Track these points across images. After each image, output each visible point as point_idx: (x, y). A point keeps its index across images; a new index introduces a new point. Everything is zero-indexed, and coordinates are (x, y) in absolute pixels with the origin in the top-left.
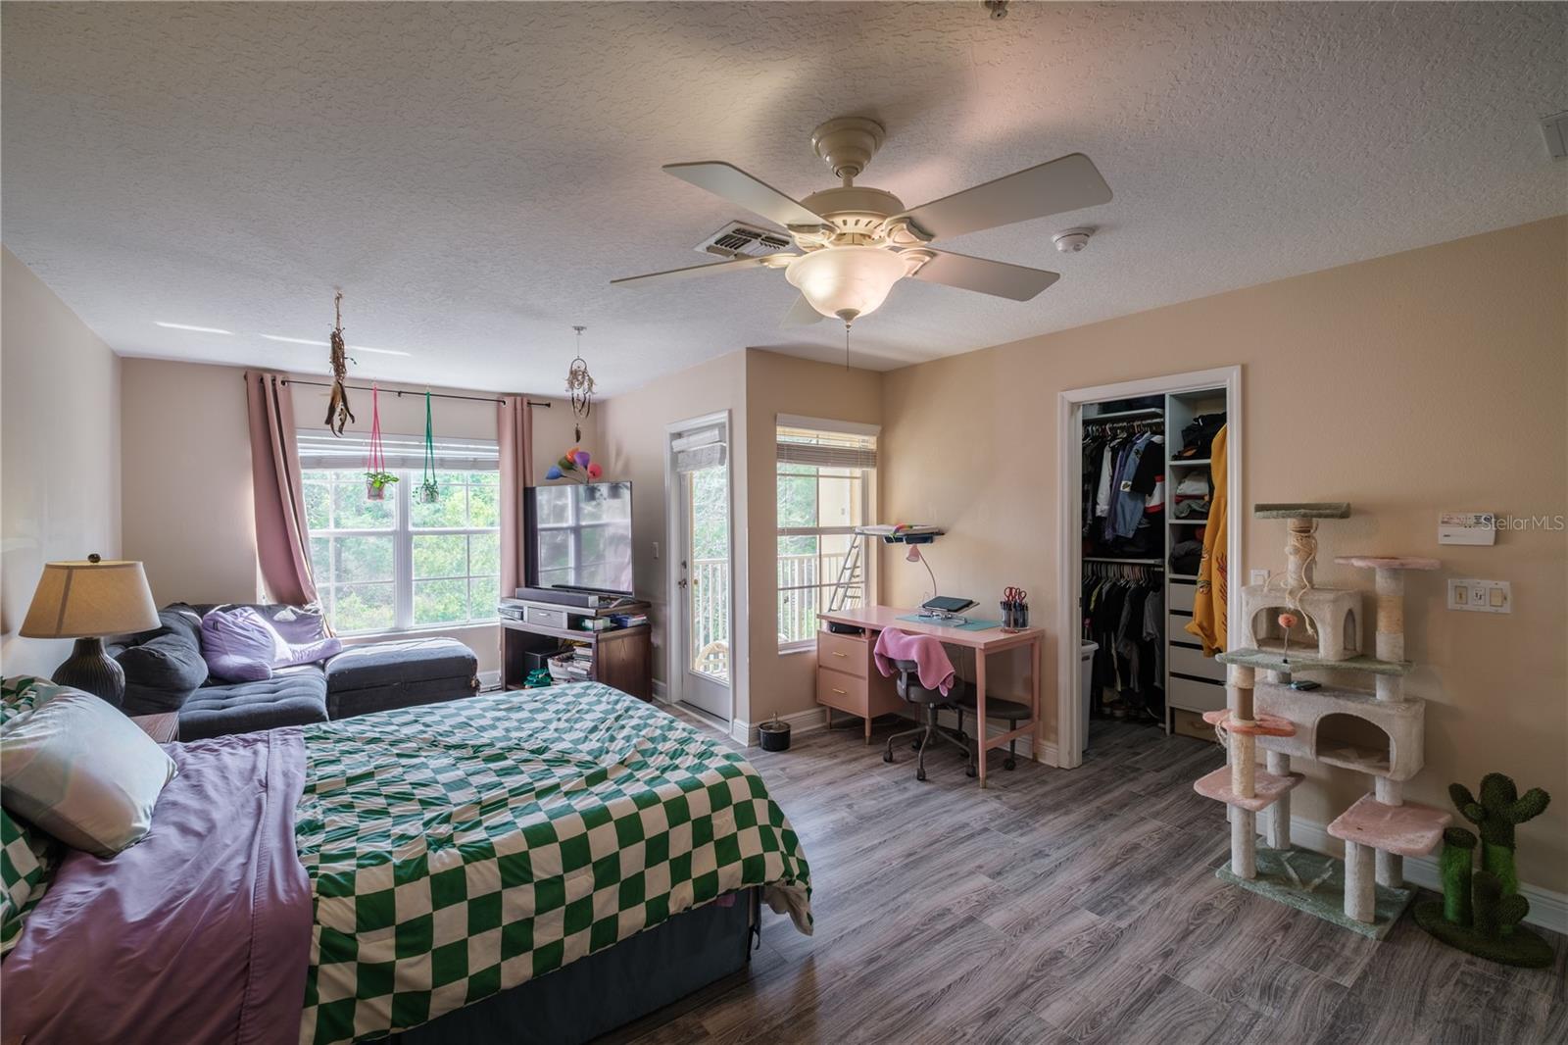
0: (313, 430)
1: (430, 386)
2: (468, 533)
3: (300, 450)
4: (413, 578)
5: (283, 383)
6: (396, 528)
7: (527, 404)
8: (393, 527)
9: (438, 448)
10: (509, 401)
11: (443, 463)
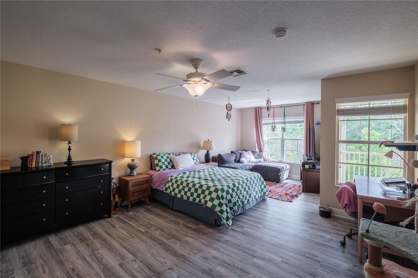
0: (265, 117)
1: (285, 105)
2: (298, 139)
3: (263, 122)
4: (285, 149)
5: (260, 109)
6: (281, 138)
7: (312, 104)
8: (281, 137)
9: (289, 119)
10: (306, 104)
11: (290, 122)
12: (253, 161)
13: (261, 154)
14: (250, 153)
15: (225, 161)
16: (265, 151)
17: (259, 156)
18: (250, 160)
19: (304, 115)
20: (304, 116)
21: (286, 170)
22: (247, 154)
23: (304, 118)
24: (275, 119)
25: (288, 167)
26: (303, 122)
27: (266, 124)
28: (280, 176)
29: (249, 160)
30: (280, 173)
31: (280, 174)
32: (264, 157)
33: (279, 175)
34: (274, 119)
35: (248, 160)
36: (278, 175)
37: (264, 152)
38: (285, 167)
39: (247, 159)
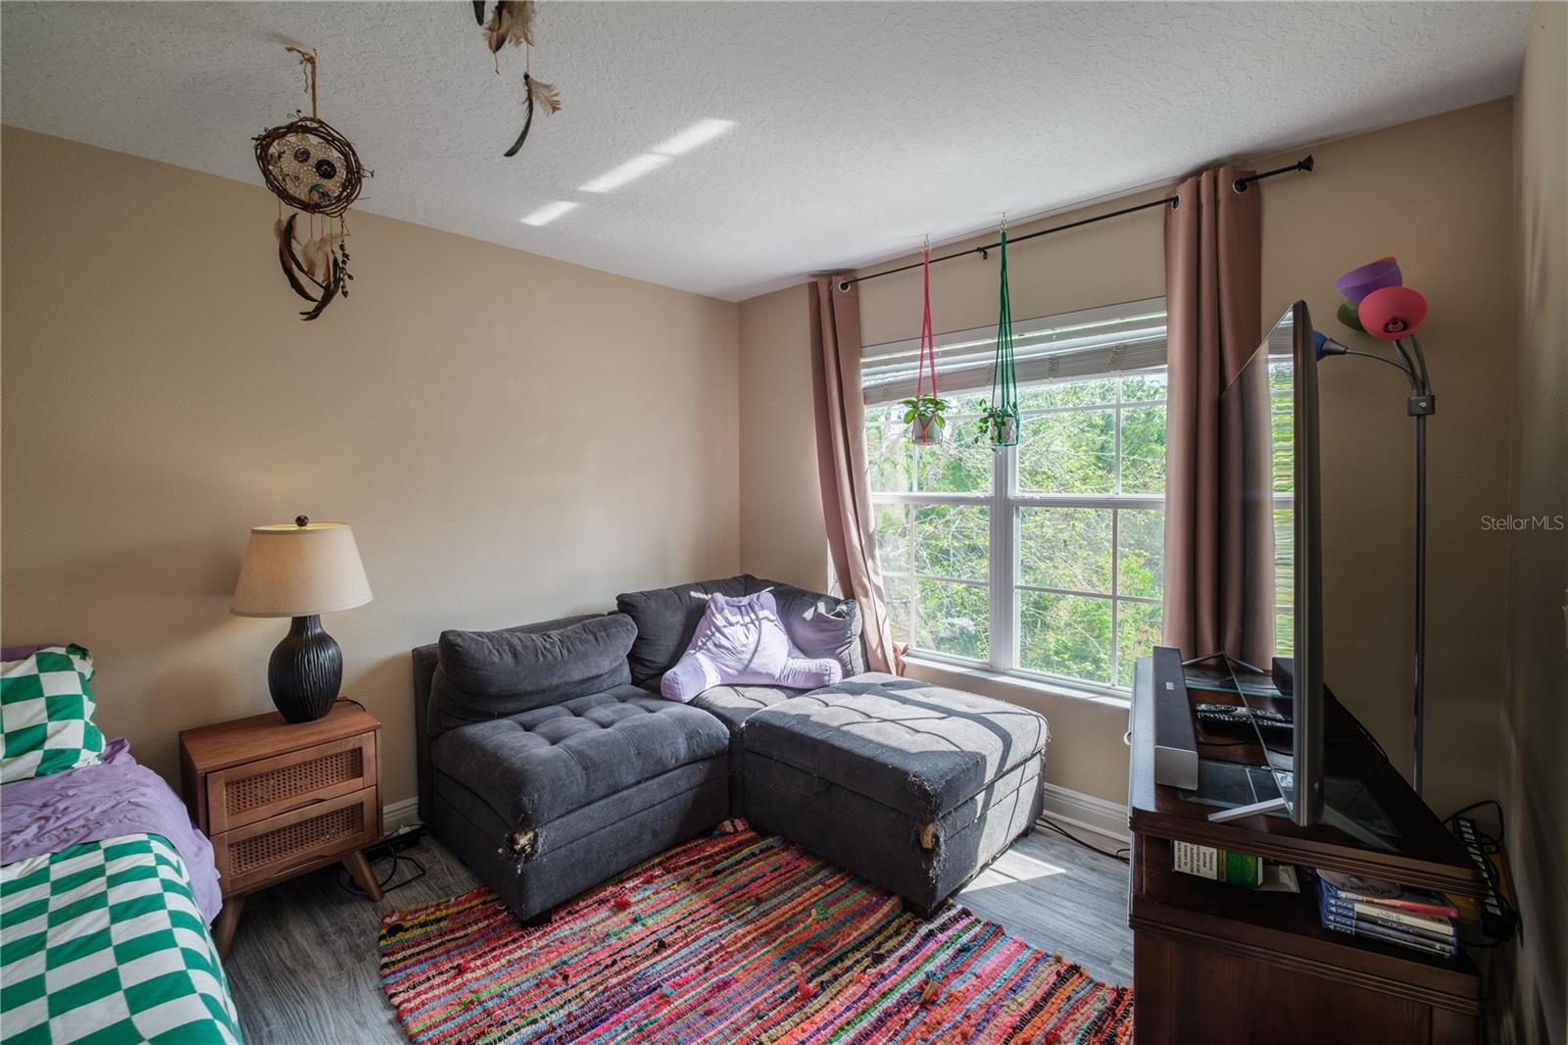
0: (880, 345)
2: (1114, 505)
3: (861, 379)
4: (1017, 583)
5: (844, 286)
6: (990, 492)
7: (1241, 184)
8: (986, 488)
9: (1049, 338)
10: (1184, 193)
11: (1053, 368)
12: (771, 676)
13: (839, 615)
14: (762, 607)
15: (493, 690)
16: (878, 590)
17: (824, 630)
18: (747, 666)
19: (1167, 295)
20: (1168, 308)
21: (1001, 774)
22: (733, 619)
23: (1167, 321)
24: (935, 350)
25: (1030, 731)
26: (1164, 359)
27: (886, 393)
28: (931, 854)
29: (740, 667)
30: (931, 828)
31: (936, 837)
32: (862, 636)
33: (927, 842)
34: (932, 356)
35: (733, 666)
36: (919, 842)
37: (866, 595)
38: (999, 744)
39: (729, 660)
